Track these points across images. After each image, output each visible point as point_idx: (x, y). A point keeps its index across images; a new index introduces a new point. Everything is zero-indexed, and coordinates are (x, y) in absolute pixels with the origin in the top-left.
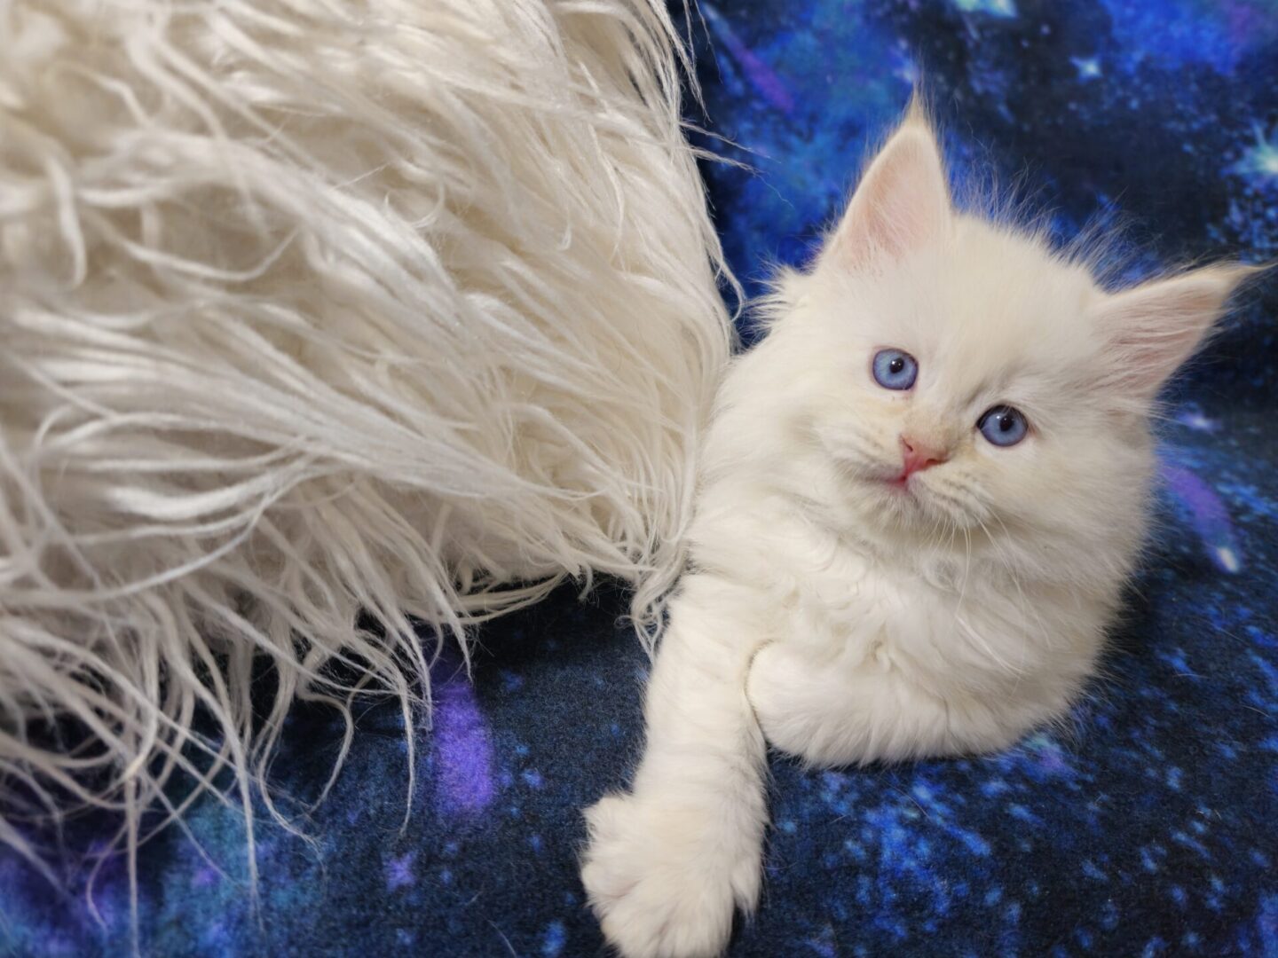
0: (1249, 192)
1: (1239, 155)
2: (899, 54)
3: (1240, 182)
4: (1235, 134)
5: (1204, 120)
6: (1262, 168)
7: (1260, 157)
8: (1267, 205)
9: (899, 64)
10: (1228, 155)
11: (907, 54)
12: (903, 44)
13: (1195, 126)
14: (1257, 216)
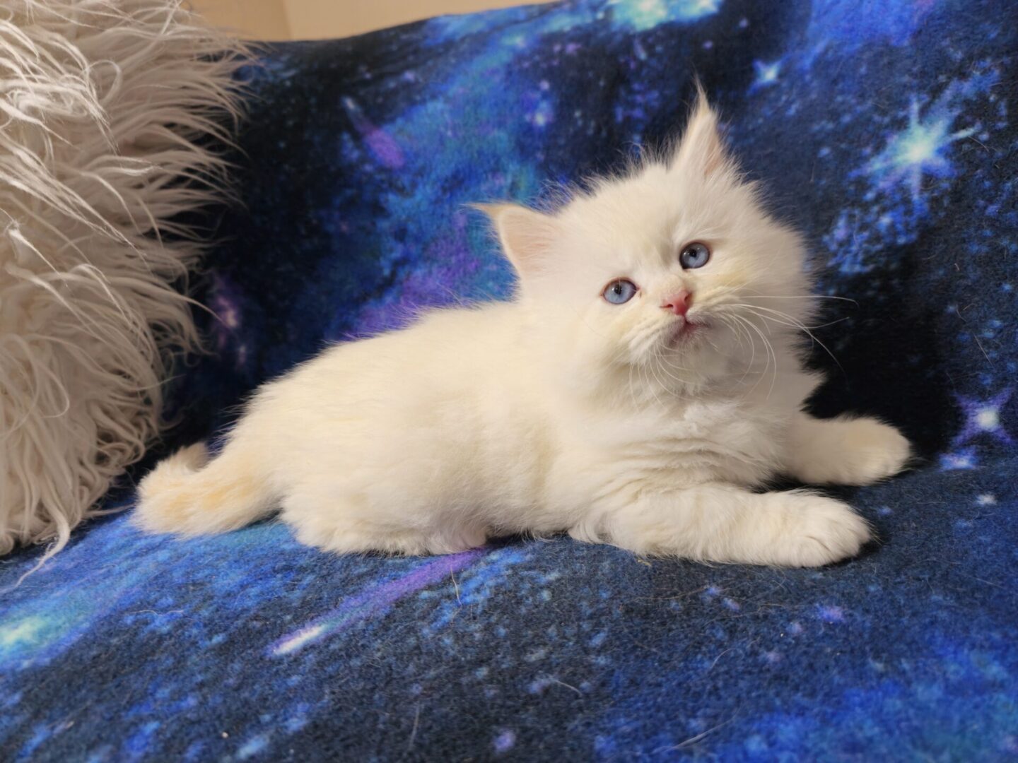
0: (870, 195)
1: (880, 147)
2: (538, 96)
3: (863, 184)
4: (887, 120)
5: (859, 108)
6: (899, 159)
7: (906, 143)
8: (884, 211)
9: (532, 108)
10: (868, 150)
11: (547, 95)
12: (545, 85)
13: (847, 119)
14: (864, 227)
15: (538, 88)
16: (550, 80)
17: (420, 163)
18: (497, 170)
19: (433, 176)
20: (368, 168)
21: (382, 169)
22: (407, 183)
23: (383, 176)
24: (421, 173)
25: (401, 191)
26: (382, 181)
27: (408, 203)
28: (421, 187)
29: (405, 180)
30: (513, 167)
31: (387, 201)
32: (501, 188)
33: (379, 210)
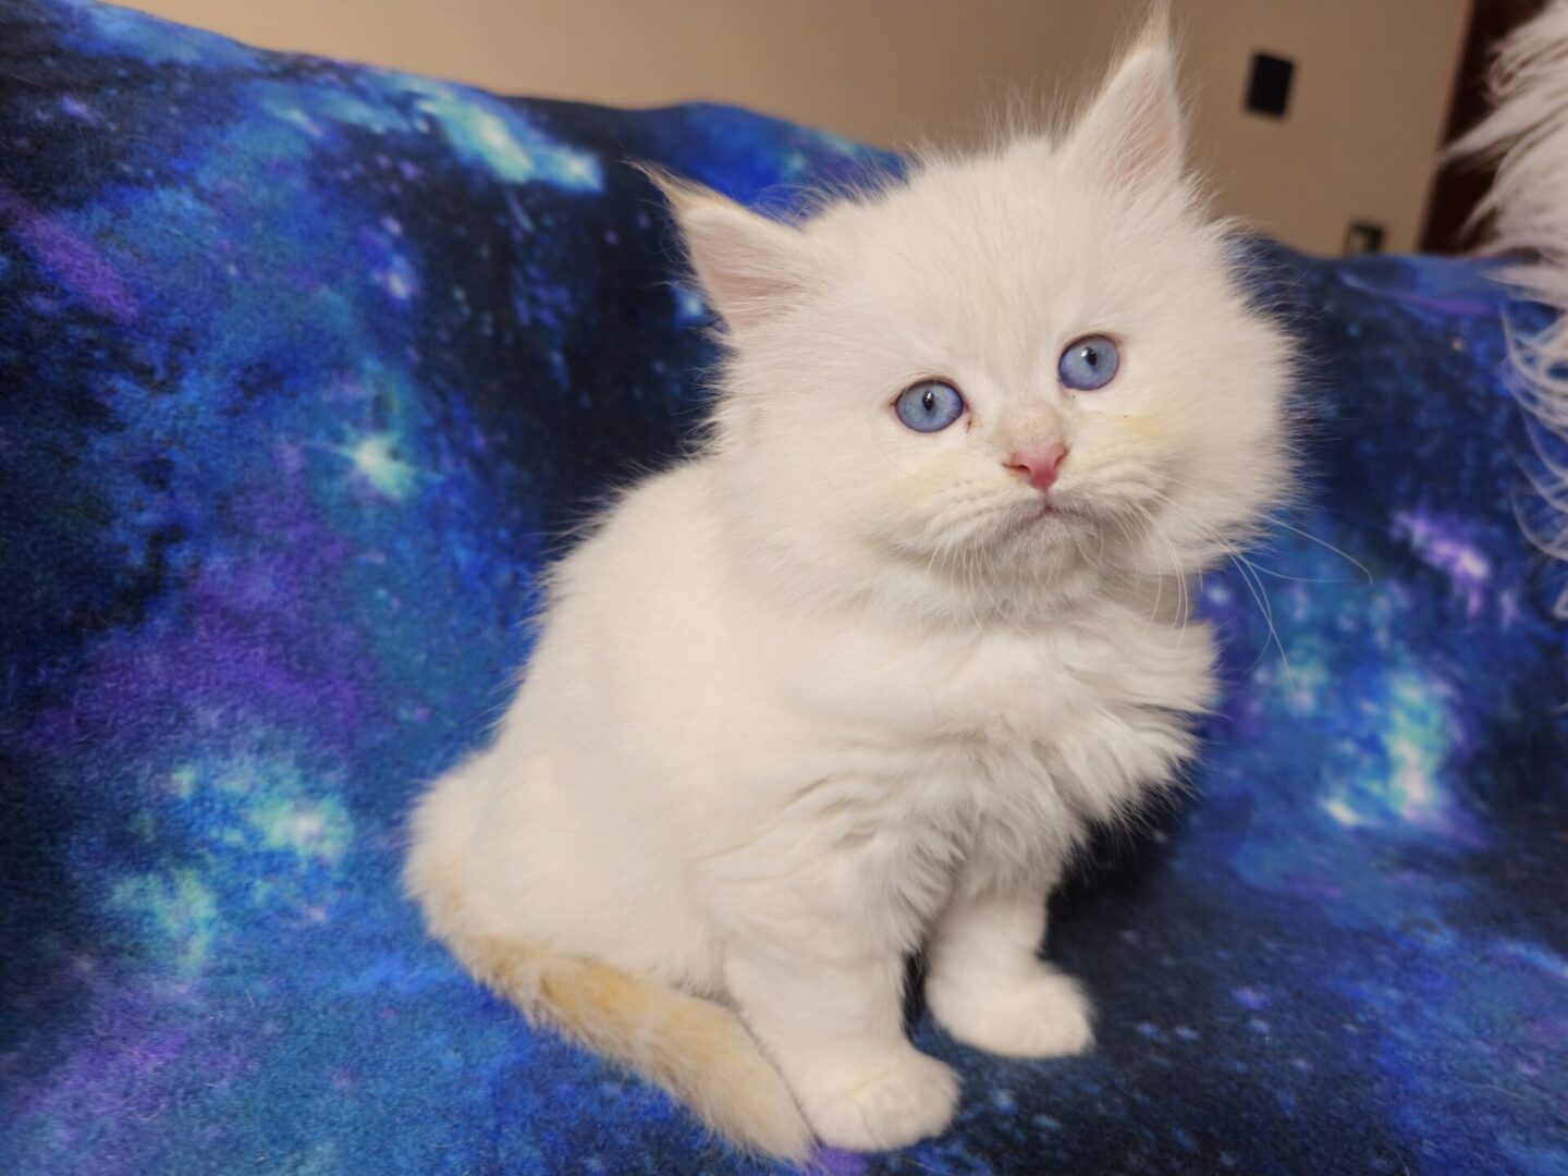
2: (384, 242)
9: (382, 262)
11: (399, 245)
12: (394, 227)
15: (381, 229)
16: (400, 218)
17: (176, 320)
18: (343, 366)
19: (215, 356)
20: (44, 304)
21: (84, 315)
22: (157, 360)
23: (90, 333)
24: (183, 341)
25: (143, 373)
26: (91, 343)
27: (165, 403)
28: (193, 372)
29: (150, 352)
30: (371, 365)
31: (111, 392)
32: (359, 404)
33: (89, 411)
